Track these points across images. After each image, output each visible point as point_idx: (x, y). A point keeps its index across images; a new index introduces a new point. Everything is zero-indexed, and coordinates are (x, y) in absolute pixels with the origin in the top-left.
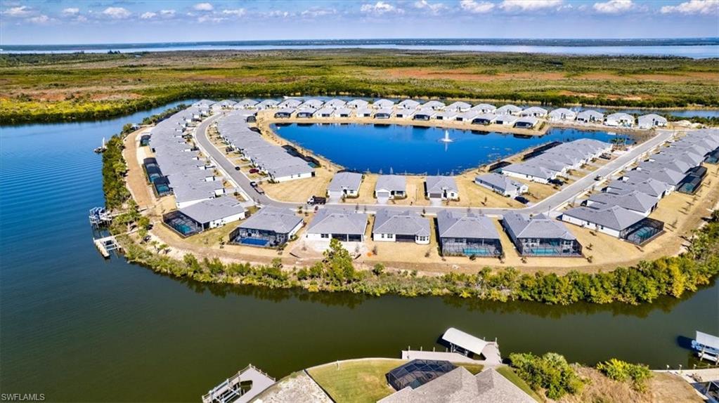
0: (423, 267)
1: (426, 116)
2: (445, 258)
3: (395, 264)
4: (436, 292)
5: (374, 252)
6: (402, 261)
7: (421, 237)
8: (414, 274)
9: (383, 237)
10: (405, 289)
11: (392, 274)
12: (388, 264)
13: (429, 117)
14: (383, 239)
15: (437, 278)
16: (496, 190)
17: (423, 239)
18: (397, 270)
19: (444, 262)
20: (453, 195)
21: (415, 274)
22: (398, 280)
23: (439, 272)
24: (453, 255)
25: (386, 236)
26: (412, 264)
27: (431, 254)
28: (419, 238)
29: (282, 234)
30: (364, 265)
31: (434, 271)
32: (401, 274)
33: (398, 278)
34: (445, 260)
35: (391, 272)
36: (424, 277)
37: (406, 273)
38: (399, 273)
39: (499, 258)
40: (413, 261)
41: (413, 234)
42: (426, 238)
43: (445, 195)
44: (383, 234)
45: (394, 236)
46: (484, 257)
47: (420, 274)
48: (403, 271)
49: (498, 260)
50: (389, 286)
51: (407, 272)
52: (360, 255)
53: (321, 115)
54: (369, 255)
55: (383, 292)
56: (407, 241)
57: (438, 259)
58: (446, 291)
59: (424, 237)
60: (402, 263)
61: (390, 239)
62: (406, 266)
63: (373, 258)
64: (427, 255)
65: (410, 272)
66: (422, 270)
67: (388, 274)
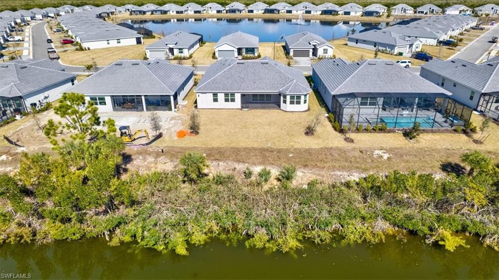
0: (307, 158)
1: (276, 10)
2: (352, 135)
3: (238, 154)
4: (354, 231)
5: (194, 129)
6: (256, 146)
7: (292, 97)
8: (287, 176)
9: (216, 100)
10: (266, 225)
11: (230, 178)
12: (219, 154)
13: (279, 11)
14: (216, 105)
15: (348, 185)
16: (380, 48)
17: (296, 100)
18: (241, 167)
19: (353, 145)
20: (325, 51)
21: (288, 178)
22: (245, 198)
23: (349, 169)
24: (366, 130)
25: (221, 97)
26: (279, 151)
27: (319, 129)
28: (288, 98)
29: (9, 99)
30: (162, 158)
31: (334, 168)
32: (253, 178)
33: (246, 189)
34: (352, 141)
35: (224, 174)
36: (311, 184)
37: (265, 175)
38: (248, 174)
39: (465, 132)
40: (282, 146)
41: (275, 91)
42: (303, 98)
43: (315, 54)
44: (215, 95)
45: (238, 97)
46: (433, 132)
47: (302, 178)
48: (257, 169)
49: (464, 137)
50: (217, 218)
51: (269, 173)
52: (160, 136)
53: (175, 12)
54: (181, 134)
55: (199, 238)
56: (264, 108)
57: (336, 140)
58: (382, 226)
59: (299, 97)
60: (255, 149)
61: (230, 105)
62: (264, 157)
63: (190, 141)
64: (310, 131)
65: (275, 172)
66: (305, 166)
67: (219, 181)
